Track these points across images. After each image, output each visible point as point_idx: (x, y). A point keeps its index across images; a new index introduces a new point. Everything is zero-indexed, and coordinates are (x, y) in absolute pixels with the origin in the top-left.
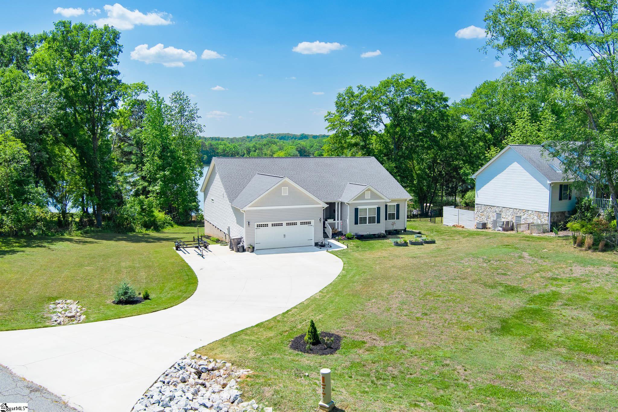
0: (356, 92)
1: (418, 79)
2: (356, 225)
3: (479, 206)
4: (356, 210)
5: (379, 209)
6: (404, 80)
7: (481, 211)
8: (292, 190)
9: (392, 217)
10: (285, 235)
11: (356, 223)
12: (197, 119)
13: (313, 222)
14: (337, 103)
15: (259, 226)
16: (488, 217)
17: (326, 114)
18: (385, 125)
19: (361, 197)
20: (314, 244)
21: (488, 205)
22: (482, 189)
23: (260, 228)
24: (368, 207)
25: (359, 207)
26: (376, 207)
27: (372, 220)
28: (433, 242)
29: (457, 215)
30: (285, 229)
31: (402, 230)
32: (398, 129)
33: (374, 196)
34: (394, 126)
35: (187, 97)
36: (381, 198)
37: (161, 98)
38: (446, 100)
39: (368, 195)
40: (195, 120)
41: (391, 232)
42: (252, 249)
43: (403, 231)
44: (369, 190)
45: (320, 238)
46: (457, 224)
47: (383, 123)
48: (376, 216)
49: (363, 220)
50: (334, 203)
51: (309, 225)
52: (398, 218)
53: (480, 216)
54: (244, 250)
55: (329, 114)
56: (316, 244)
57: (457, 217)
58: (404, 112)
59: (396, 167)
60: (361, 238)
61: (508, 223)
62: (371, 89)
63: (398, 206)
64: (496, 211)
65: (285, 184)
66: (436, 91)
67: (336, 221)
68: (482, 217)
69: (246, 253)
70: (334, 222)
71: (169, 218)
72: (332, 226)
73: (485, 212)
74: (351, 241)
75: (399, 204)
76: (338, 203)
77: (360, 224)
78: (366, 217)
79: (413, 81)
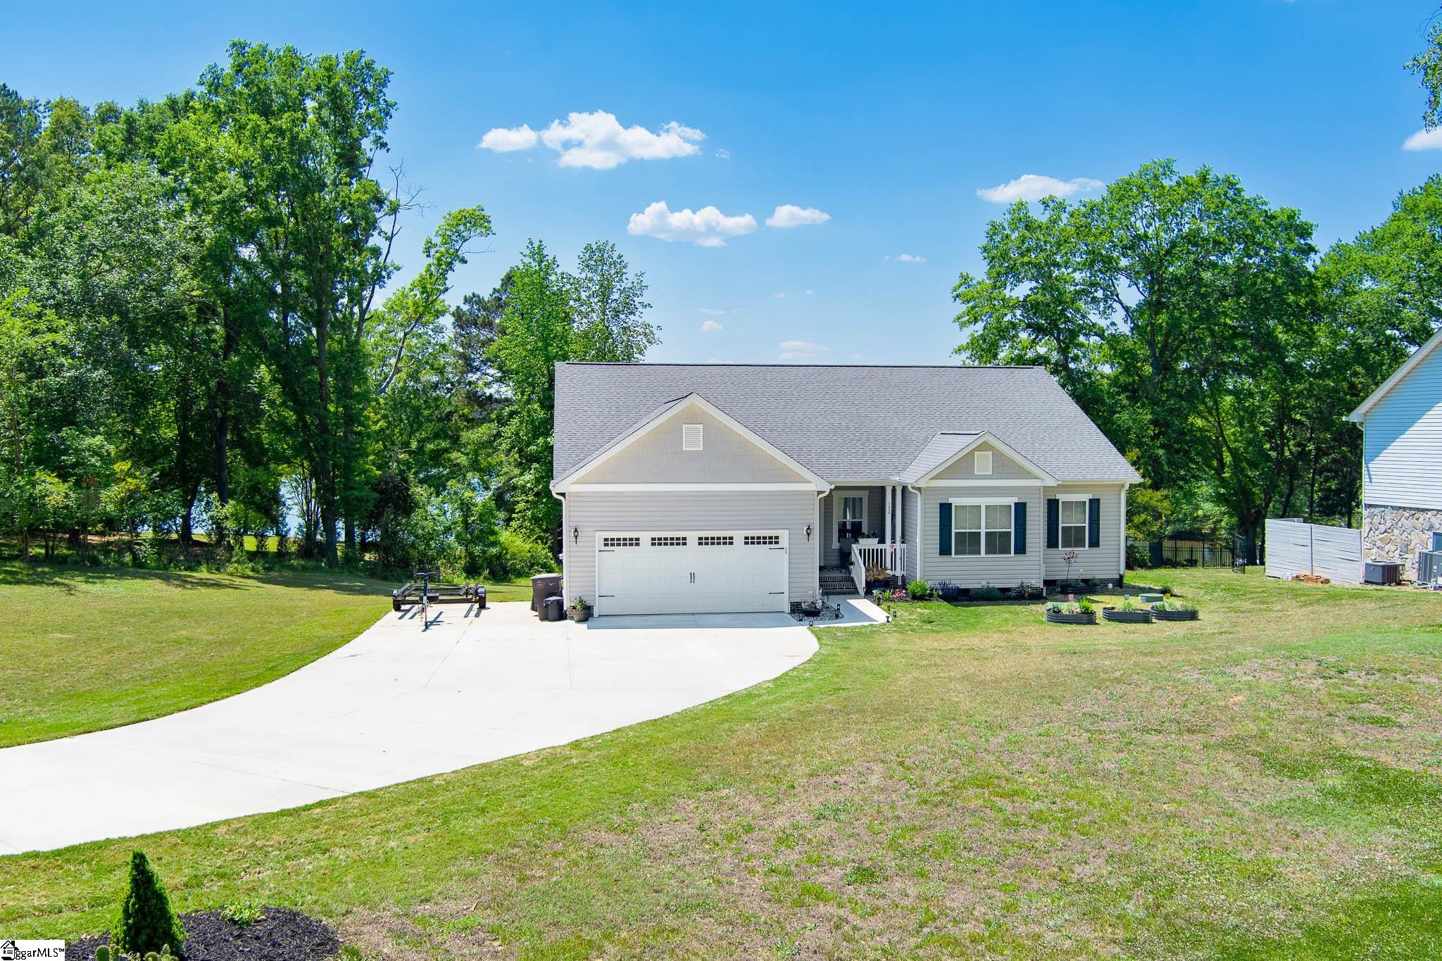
0: (1041, 217)
1: (1218, 172)
2: (945, 558)
3: (1377, 510)
4: (945, 509)
5: (1021, 509)
6: (1175, 179)
7: (1382, 528)
8: (713, 434)
9: (1074, 537)
10: (692, 576)
11: (945, 550)
12: (640, 309)
13: (784, 536)
14: (985, 250)
15: (609, 542)
16: (1406, 548)
17: (957, 282)
18: (1126, 309)
19: (962, 466)
20: (787, 608)
21: (1404, 509)
22: (1386, 455)
23: (615, 548)
24: (983, 502)
25: (955, 501)
26: (1011, 501)
27: (997, 543)
28: (1192, 615)
29: (1308, 543)
30: (692, 555)
31: (1107, 581)
32: (1162, 319)
33: (1004, 466)
34: (1153, 307)
35: (620, 257)
36: (1028, 475)
37: (550, 258)
38: (1304, 232)
39: (983, 463)
40: (637, 313)
41: (1069, 586)
42: (586, 613)
43: (1110, 586)
44: (985, 446)
45: (811, 590)
46: (1308, 573)
47: (1121, 303)
48: (1012, 530)
49: (969, 543)
50: (883, 489)
51: (773, 546)
52: (1095, 543)
53: (1379, 543)
54: (562, 616)
55: (965, 280)
56: (794, 608)
57: (1309, 548)
58: (1175, 269)
59: (1155, 422)
60: (958, 596)
62: (1083, 209)
63: (1095, 504)
64: (1431, 528)
65: (693, 417)
66: (1273, 208)
67: (887, 546)
68: (1387, 548)
69: (567, 622)
70: (881, 546)
72: (874, 559)
73: (1396, 532)
74: (920, 604)
75: (1098, 500)
76: (894, 490)
77: (956, 554)
78: (979, 533)
79: (1204, 180)
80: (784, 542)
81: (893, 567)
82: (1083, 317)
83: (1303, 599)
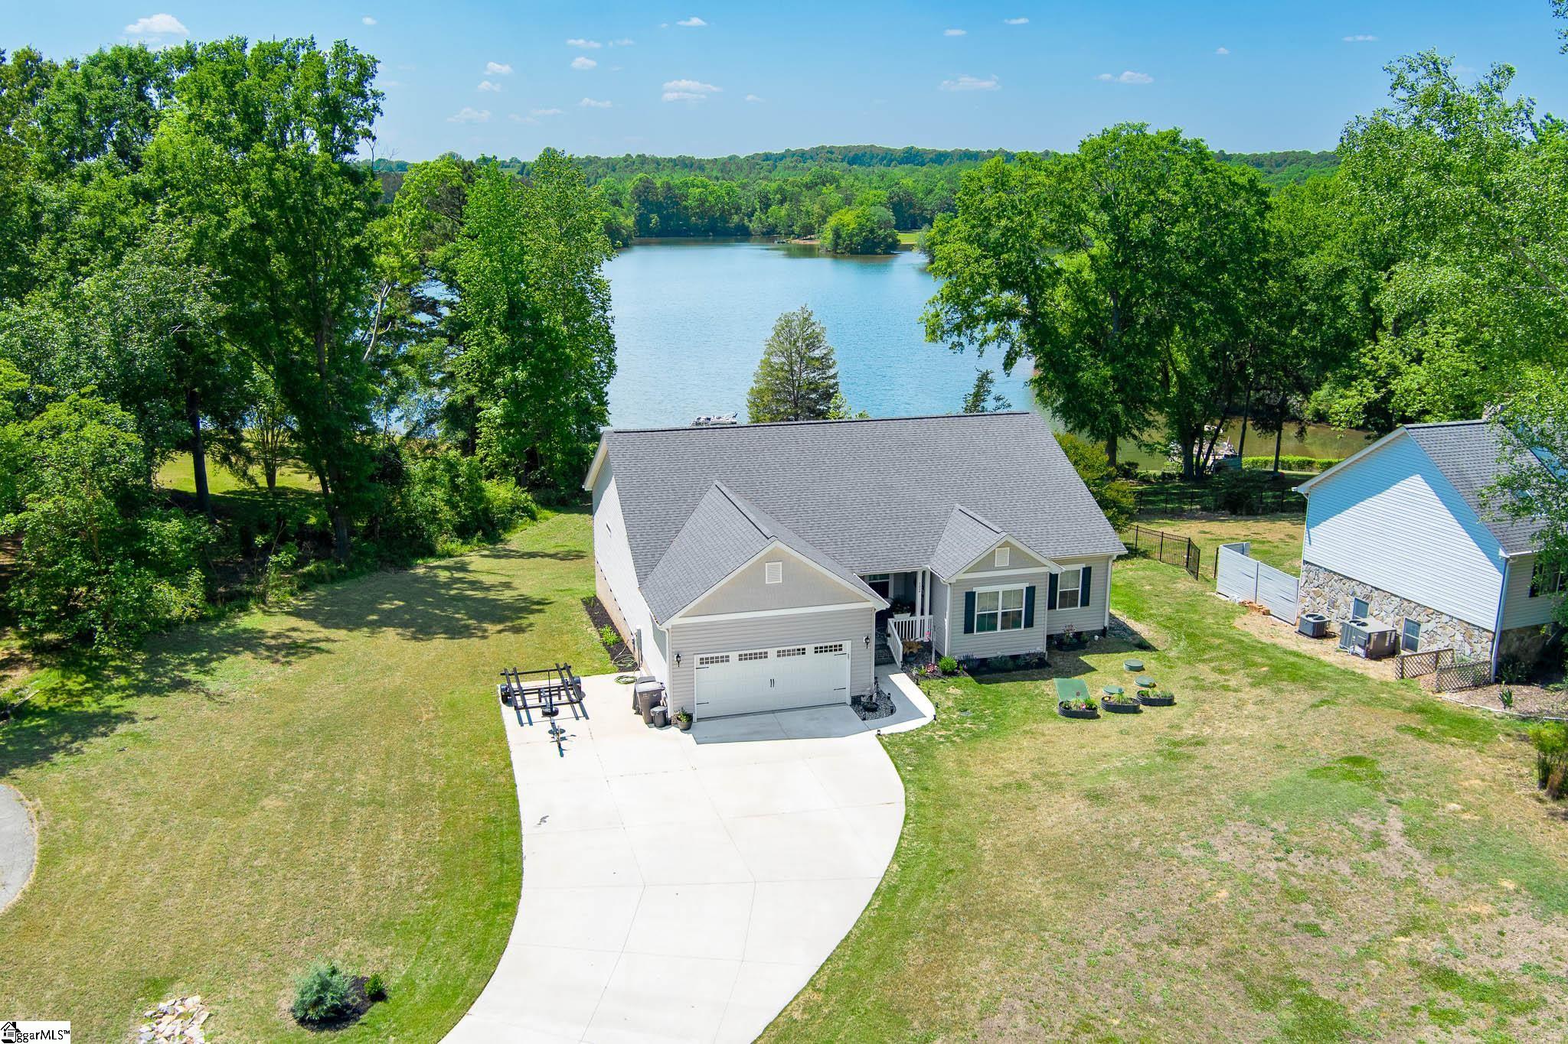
1: (1188, 136)
2: (969, 635)
3: (1313, 568)
4: (970, 597)
5: (1031, 591)
7: (1316, 583)
8: (790, 569)
9: (1069, 599)
10: (772, 682)
11: (968, 629)
13: (847, 646)
15: (704, 661)
16: (1333, 604)
19: (986, 562)
20: (849, 701)
21: (1335, 573)
22: (1323, 526)
23: (710, 665)
24: (1001, 588)
25: (978, 590)
26: (1023, 586)
27: (1011, 621)
28: (1169, 702)
29: (1254, 576)
30: (773, 665)
31: (1092, 633)
33: (1019, 558)
36: (1037, 564)
39: (1002, 559)
41: (1064, 642)
43: (1096, 638)
44: (1006, 544)
45: (868, 686)
46: (1253, 600)
48: (1023, 609)
49: (988, 623)
50: (915, 574)
51: (838, 652)
52: (1085, 602)
53: (1312, 594)
54: (667, 723)
56: (856, 701)
57: (1254, 581)
60: (979, 668)
61: (1382, 635)
63: (1087, 572)
64: (1354, 594)
65: (773, 556)
67: (918, 617)
68: (1318, 600)
69: (671, 729)
70: (912, 618)
71: (523, 496)
72: (906, 630)
73: (1327, 589)
74: (951, 681)
75: (1090, 568)
76: (924, 573)
77: (978, 631)
78: (996, 614)
79: (1173, 141)
80: (845, 649)
81: (922, 634)
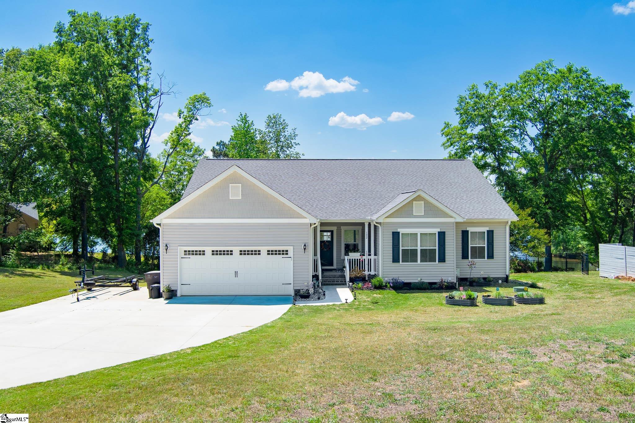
0: (484, 91)
1: (577, 66)
2: (396, 264)
4: (396, 236)
5: (442, 235)
6: (554, 70)
8: (248, 190)
9: (478, 253)
10: (236, 273)
11: (396, 259)
12: (294, 146)
14: (457, 110)
15: (188, 253)
17: (443, 126)
18: (531, 139)
19: (406, 210)
20: (293, 293)
23: (191, 256)
24: (419, 231)
25: (402, 231)
26: (436, 231)
27: (428, 256)
28: (541, 301)
30: (236, 261)
31: (498, 279)
32: (550, 142)
33: (431, 210)
34: (545, 136)
36: (446, 215)
38: (625, 96)
39: (419, 208)
40: (293, 148)
41: (474, 282)
42: (172, 295)
43: (500, 281)
45: (307, 282)
46: (624, 275)
47: (528, 136)
48: (437, 248)
49: (410, 256)
50: (364, 224)
51: (285, 256)
52: (491, 256)
55: (447, 125)
56: (297, 293)
57: (624, 261)
58: (556, 117)
60: (403, 287)
62: (507, 87)
63: (491, 233)
65: (234, 179)
66: (608, 83)
67: (366, 257)
69: (162, 300)
70: (362, 257)
72: (359, 265)
75: (492, 231)
76: (369, 225)
77: (402, 262)
78: (417, 250)
79: (570, 70)
80: (291, 254)
81: (369, 270)
82: (509, 142)
83: (615, 291)
